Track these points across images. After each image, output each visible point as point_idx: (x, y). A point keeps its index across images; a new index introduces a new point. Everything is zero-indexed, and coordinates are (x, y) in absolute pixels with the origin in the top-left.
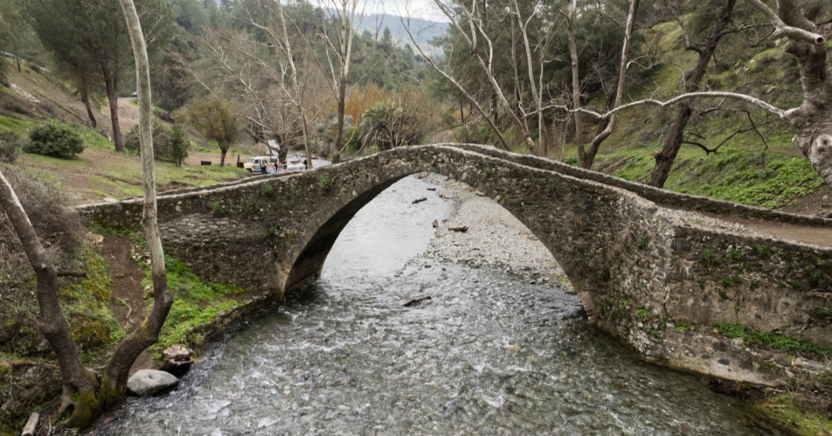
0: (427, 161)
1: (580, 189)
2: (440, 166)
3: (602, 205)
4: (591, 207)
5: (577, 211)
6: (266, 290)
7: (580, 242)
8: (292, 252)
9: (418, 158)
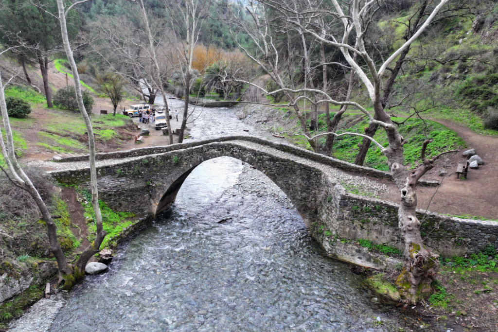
0: (228, 151)
1: (304, 169)
2: (235, 154)
3: (315, 177)
4: (309, 178)
5: (303, 179)
6: (146, 214)
7: (304, 194)
8: (159, 194)
9: (223, 149)
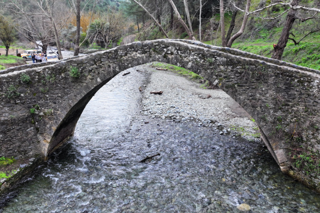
0: (159, 53)
1: (282, 74)
2: (170, 57)
5: (278, 90)
6: (31, 157)
7: (279, 114)
8: (50, 127)
9: (151, 50)
